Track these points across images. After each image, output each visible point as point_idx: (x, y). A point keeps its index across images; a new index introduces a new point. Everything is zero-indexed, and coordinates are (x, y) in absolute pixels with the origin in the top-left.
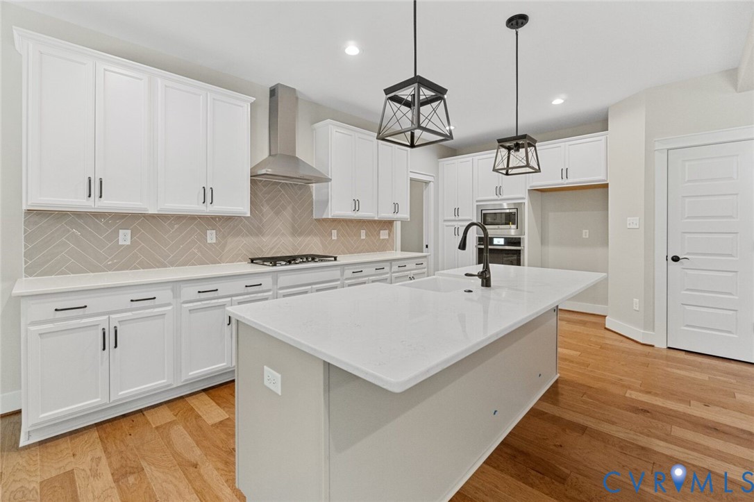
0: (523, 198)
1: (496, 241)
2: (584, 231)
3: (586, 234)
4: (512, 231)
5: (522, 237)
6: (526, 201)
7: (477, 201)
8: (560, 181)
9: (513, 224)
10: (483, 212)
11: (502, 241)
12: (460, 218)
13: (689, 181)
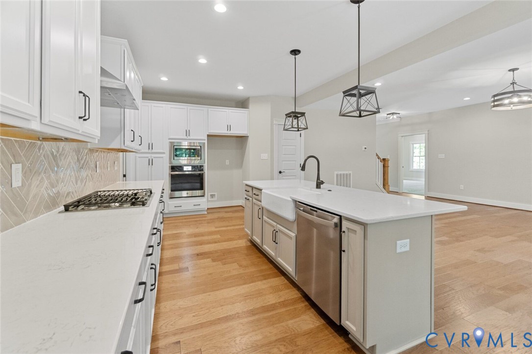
0: (205, 140)
1: (185, 168)
2: (227, 161)
3: (227, 162)
4: (196, 161)
5: (204, 165)
6: (206, 142)
7: (169, 139)
8: (226, 132)
9: (198, 156)
10: (175, 147)
11: (190, 168)
12: (154, 151)
13: (284, 139)
